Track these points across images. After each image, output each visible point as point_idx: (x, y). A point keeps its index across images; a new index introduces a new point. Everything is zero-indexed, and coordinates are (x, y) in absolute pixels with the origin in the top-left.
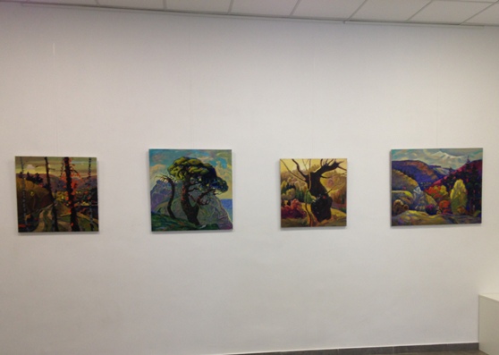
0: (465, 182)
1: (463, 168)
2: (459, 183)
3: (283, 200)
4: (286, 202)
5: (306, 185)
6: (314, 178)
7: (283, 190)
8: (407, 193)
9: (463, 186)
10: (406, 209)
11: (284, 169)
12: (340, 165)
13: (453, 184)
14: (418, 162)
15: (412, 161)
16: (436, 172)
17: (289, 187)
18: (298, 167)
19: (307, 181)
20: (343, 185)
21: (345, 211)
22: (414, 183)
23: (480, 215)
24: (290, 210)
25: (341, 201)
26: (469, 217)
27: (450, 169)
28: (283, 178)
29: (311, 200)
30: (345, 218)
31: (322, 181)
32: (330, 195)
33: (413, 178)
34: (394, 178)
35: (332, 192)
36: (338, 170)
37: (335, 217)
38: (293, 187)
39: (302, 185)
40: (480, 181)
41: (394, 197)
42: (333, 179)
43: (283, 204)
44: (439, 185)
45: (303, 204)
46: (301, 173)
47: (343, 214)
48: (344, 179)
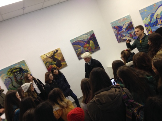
0: (92, 41)
1: (90, 37)
2: (91, 41)
3: (46, 67)
4: (48, 67)
7: (45, 64)
8: (79, 50)
9: (92, 42)
10: (81, 54)
11: (43, 58)
12: (58, 50)
13: (90, 42)
15: (77, 41)
16: (84, 41)
18: (47, 56)
20: (62, 55)
22: (80, 46)
23: (99, 47)
24: (50, 69)
25: (63, 59)
26: (97, 49)
27: (87, 39)
28: (44, 61)
29: (55, 63)
34: (74, 47)
36: (58, 52)
37: (63, 65)
38: (48, 62)
39: (50, 60)
40: (95, 39)
41: (76, 52)
42: (58, 55)
44: (86, 44)
45: (53, 65)
47: (65, 63)
48: (61, 53)
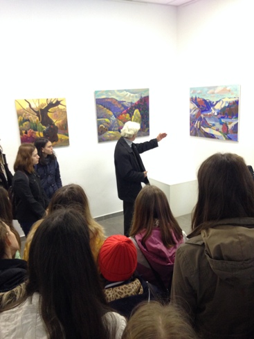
0: (140, 111)
1: (138, 102)
2: (137, 111)
3: (21, 131)
4: (24, 132)
5: (38, 118)
6: (42, 113)
7: (21, 123)
8: (107, 120)
9: (139, 113)
10: (106, 130)
11: (19, 108)
12: (61, 103)
13: (133, 113)
14: (112, 99)
15: (108, 98)
16: (123, 105)
17: (25, 120)
18: (30, 106)
19: (38, 116)
20: (64, 117)
21: (68, 135)
22: (111, 113)
23: (148, 131)
24: (27, 137)
25: (64, 128)
26: (143, 133)
27: (131, 103)
28: (19, 114)
29: (43, 129)
30: (68, 140)
31: (49, 115)
32: (56, 124)
33: (110, 110)
34: (98, 110)
35: (57, 122)
36: (60, 106)
37: (61, 140)
38: (28, 120)
39: (35, 119)
40: (148, 109)
41: (99, 123)
42: (57, 113)
43: (21, 134)
44: (125, 113)
45: (37, 133)
46: (33, 109)
47: (66, 137)
48: (65, 113)
